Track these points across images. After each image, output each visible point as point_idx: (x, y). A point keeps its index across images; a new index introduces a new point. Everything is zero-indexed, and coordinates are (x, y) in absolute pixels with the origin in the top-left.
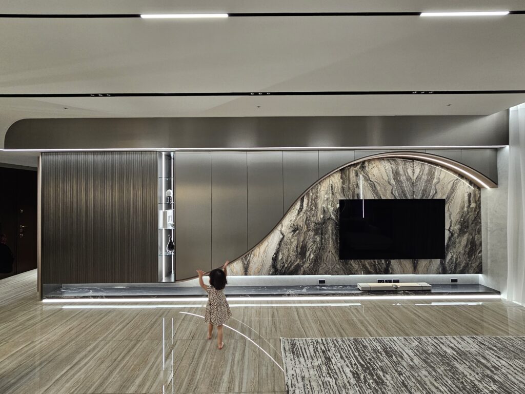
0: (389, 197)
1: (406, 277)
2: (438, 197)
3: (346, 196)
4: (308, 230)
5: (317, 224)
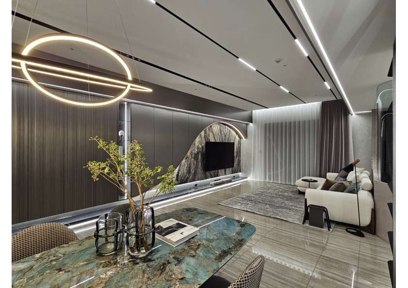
0: (219, 141)
1: (222, 177)
2: (231, 142)
3: (205, 140)
4: (192, 158)
5: (195, 154)
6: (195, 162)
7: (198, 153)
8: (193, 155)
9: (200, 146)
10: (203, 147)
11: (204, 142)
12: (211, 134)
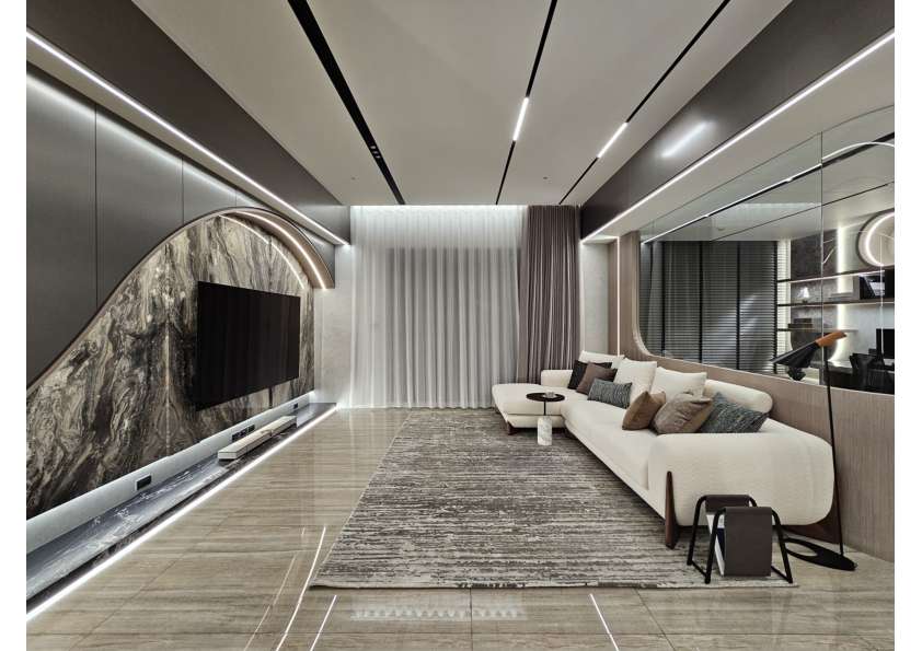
3: (195, 274)
4: (118, 356)
5: (137, 337)
6: (141, 376)
7: (155, 332)
8: (128, 341)
9: (168, 300)
10: (181, 306)
11: (190, 284)
12: (218, 257)
